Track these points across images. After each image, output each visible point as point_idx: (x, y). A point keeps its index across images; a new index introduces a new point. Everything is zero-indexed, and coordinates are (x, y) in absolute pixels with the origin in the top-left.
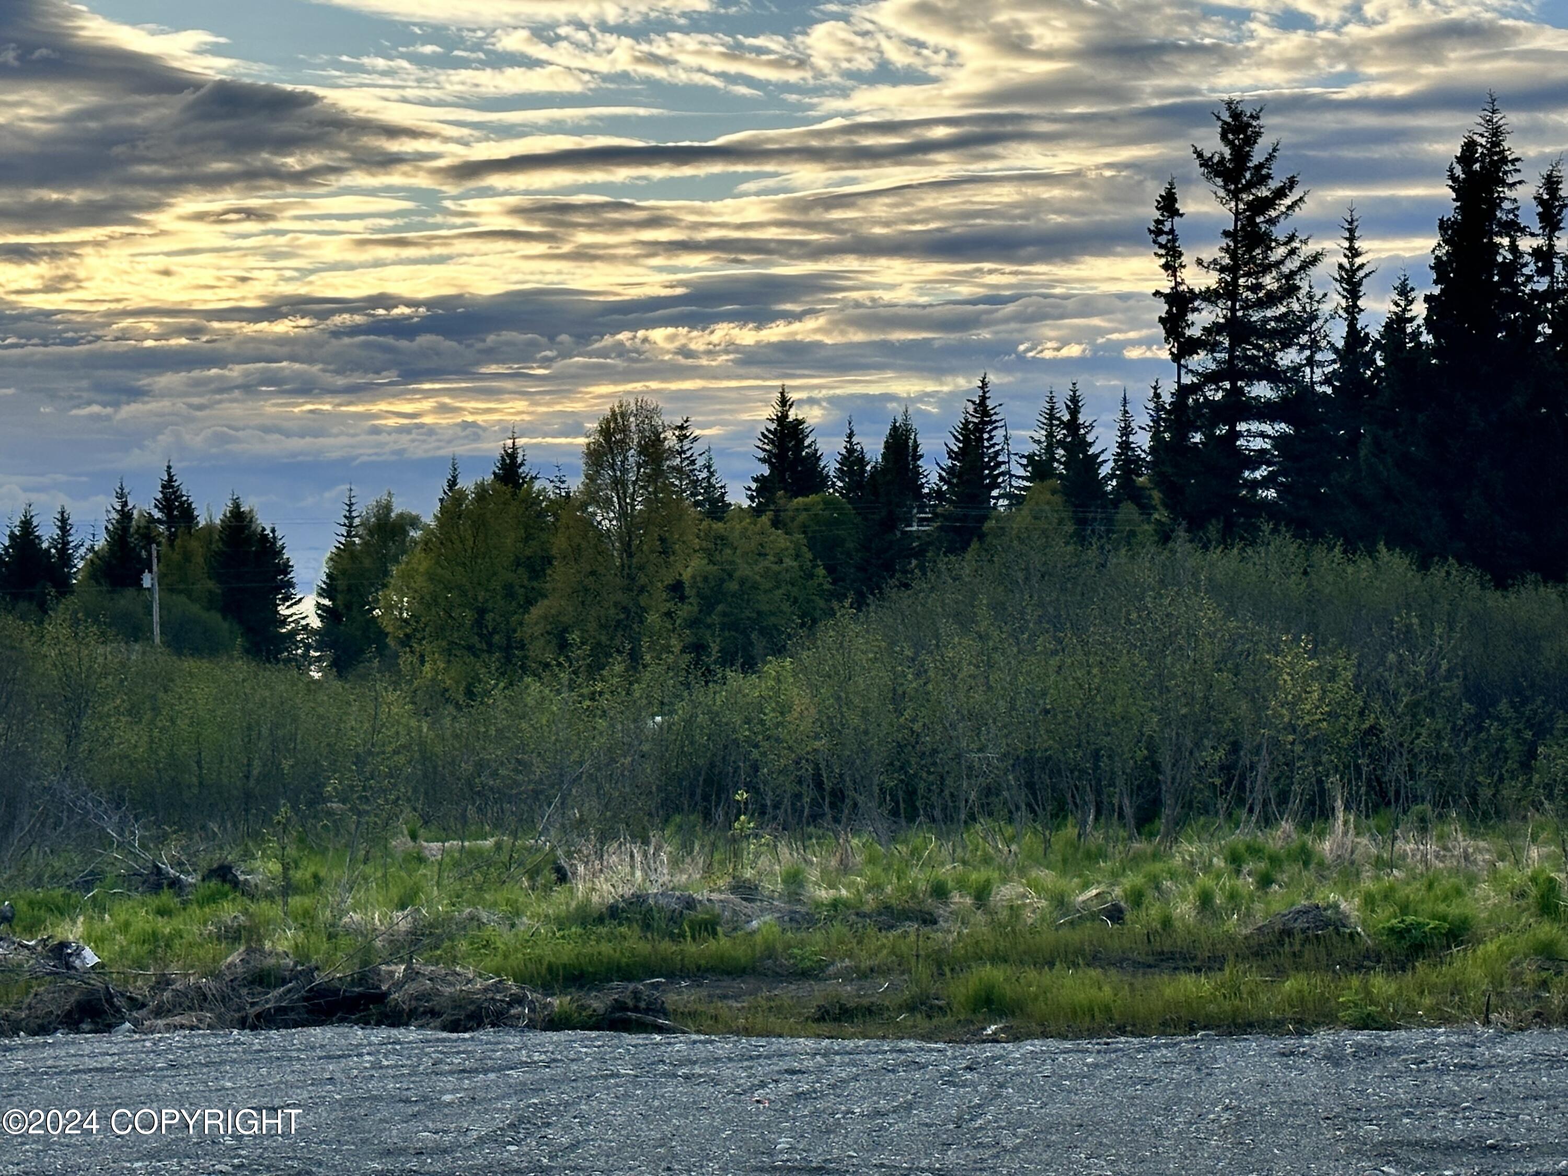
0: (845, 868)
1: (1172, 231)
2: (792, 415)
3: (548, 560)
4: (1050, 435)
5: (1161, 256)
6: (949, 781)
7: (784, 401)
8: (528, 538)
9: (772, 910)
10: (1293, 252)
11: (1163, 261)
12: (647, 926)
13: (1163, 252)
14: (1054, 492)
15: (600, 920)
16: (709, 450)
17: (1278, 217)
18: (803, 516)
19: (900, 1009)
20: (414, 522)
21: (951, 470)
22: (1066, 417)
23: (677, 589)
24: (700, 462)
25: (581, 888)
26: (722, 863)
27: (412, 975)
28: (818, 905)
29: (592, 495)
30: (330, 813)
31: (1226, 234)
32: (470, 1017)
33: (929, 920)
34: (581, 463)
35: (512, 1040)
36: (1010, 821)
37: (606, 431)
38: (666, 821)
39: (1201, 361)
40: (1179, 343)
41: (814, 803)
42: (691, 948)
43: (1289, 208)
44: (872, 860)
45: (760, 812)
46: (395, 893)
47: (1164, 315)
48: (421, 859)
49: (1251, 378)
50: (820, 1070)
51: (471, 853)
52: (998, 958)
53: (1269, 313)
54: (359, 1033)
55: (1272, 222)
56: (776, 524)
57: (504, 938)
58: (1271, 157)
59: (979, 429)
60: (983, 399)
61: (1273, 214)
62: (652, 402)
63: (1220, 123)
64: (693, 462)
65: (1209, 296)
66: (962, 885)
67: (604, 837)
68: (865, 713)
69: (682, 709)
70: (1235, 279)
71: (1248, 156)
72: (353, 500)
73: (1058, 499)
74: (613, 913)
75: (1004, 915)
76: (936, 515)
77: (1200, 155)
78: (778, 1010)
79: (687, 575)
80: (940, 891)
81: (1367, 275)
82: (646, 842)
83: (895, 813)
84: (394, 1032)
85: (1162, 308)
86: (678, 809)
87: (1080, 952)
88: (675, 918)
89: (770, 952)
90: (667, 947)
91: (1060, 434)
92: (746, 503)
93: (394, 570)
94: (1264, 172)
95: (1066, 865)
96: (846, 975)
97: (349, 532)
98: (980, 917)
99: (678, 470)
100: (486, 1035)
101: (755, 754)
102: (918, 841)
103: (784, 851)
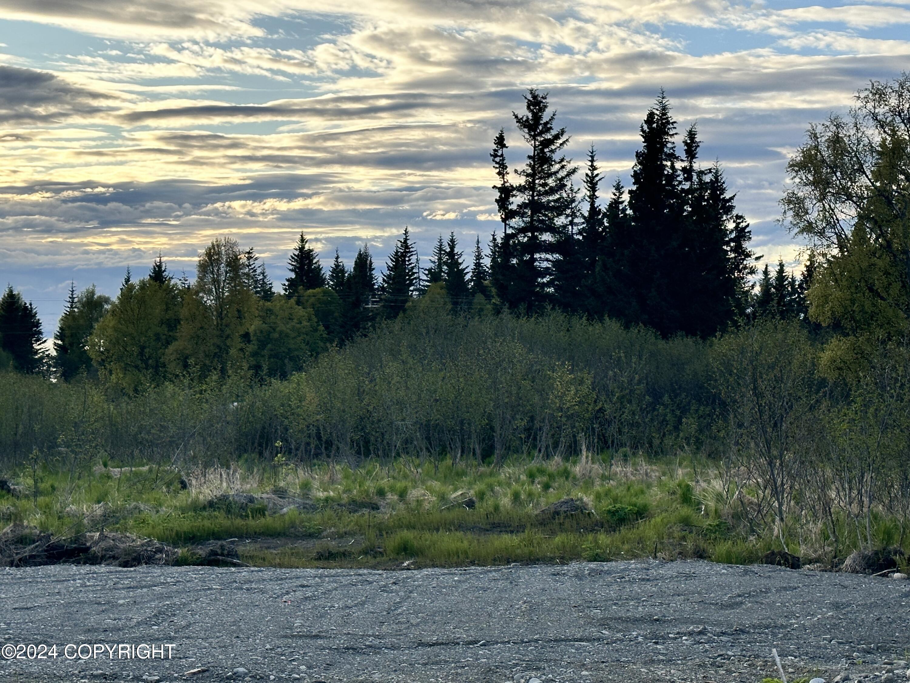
0: (332, 481)
1: (502, 155)
2: (307, 247)
3: (178, 321)
4: (440, 259)
5: (497, 168)
6: (387, 436)
7: (303, 240)
8: (167, 309)
9: (294, 503)
10: (563, 167)
11: (498, 170)
12: (229, 511)
13: (497, 166)
14: (442, 288)
15: (204, 508)
16: (263, 265)
17: (556, 149)
18: (312, 300)
19: (360, 553)
20: (107, 300)
21: (389, 277)
22: (448, 250)
23: (246, 337)
24: (259, 271)
25: (194, 492)
26: (269, 478)
27: (103, 538)
28: (318, 500)
29: (201, 287)
30: (60, 453)
31: (529, 157)
32: (134, 559)
33: (375, 507)
34: (196, 271)
35: (156, 571)
36: (418, 457)
37: (209, 254)
38: (240, 456)
39: (517, 222)
40: (505, 212)
41: (317, 447)
42: (251, 522)
43: (561, 144)
44: (346, 477)
45: (288, 451)
46: (95, 495)
47: (498, 198)
48: (109, 477)
49: (542, 231)
50: (318, 585)
51: (136, 474)
52: (411, 527)
53: (551, 198)
54: (74, 568)
55: (552, 151)
56: (298, 303)
57: (153, 518)
58: (552, 118)
59: (404, 255)
60: (406, 240)
61: (553, 147)
62: (233, 239)
63: (527, 101)
64: (255, 271)
65: (521, 189)
66: (392, 489)
67: (207, 465)
68: (343, 401)
69: (248, 399)
70: (534, 181)
71: (540, 118)
72: (74, 289)
73: (444, 291)
74: (211, 504)
75: (414, 505)
76: (381, 300)
77: (516, 117)
78: (297, 555)
79: (252, 329)
80: (381, 493)
81: (600, 180)
82: (228, 468)
83: (358, 453)
84: (94, 568)
85: (497, 195)
86: (246, 451)
87: (452, 523)
88: (243, 507)
89: (293, 525)
90: (239, 522)
91: (445, 258)
92: (283, 292)
93: (96, 326)
94: (549, 126)
95: (445, 479)
96: (332, 536)
97: (72, 306)
98: (402, 506)
99: (248, 275)
100: (142, 568)
101: (286, 422)
102: (370, 467)
103: (300, 472)
